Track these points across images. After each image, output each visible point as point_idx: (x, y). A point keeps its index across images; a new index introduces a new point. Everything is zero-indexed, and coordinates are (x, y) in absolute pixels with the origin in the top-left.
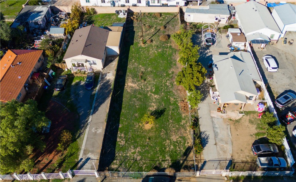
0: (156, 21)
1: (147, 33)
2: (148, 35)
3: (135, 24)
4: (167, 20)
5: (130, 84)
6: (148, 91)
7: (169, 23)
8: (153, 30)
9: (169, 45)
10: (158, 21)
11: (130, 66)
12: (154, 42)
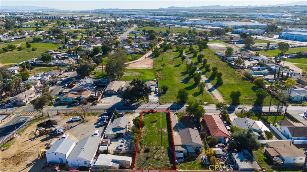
0: (153, 165)
1: (159, 155)
2: (159, 153)
3: (169, 162)
4: (145, 166)
5: (165, 130)
6: (157, 128)
7: (143, 162)
8: (156, 157)
9: (146, 147)
10: (151, 165)
11: (167, 137)
12: (155, 148)
